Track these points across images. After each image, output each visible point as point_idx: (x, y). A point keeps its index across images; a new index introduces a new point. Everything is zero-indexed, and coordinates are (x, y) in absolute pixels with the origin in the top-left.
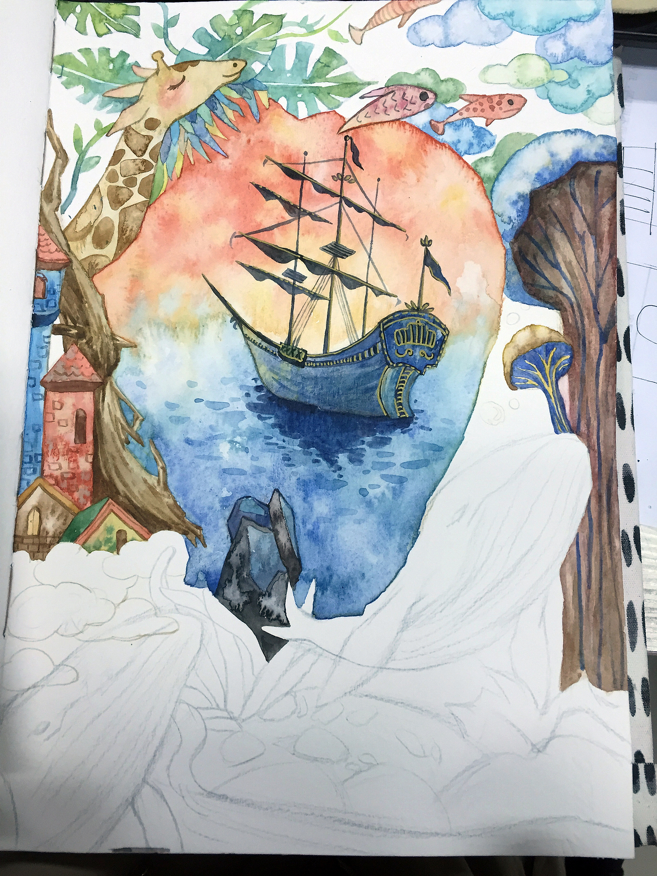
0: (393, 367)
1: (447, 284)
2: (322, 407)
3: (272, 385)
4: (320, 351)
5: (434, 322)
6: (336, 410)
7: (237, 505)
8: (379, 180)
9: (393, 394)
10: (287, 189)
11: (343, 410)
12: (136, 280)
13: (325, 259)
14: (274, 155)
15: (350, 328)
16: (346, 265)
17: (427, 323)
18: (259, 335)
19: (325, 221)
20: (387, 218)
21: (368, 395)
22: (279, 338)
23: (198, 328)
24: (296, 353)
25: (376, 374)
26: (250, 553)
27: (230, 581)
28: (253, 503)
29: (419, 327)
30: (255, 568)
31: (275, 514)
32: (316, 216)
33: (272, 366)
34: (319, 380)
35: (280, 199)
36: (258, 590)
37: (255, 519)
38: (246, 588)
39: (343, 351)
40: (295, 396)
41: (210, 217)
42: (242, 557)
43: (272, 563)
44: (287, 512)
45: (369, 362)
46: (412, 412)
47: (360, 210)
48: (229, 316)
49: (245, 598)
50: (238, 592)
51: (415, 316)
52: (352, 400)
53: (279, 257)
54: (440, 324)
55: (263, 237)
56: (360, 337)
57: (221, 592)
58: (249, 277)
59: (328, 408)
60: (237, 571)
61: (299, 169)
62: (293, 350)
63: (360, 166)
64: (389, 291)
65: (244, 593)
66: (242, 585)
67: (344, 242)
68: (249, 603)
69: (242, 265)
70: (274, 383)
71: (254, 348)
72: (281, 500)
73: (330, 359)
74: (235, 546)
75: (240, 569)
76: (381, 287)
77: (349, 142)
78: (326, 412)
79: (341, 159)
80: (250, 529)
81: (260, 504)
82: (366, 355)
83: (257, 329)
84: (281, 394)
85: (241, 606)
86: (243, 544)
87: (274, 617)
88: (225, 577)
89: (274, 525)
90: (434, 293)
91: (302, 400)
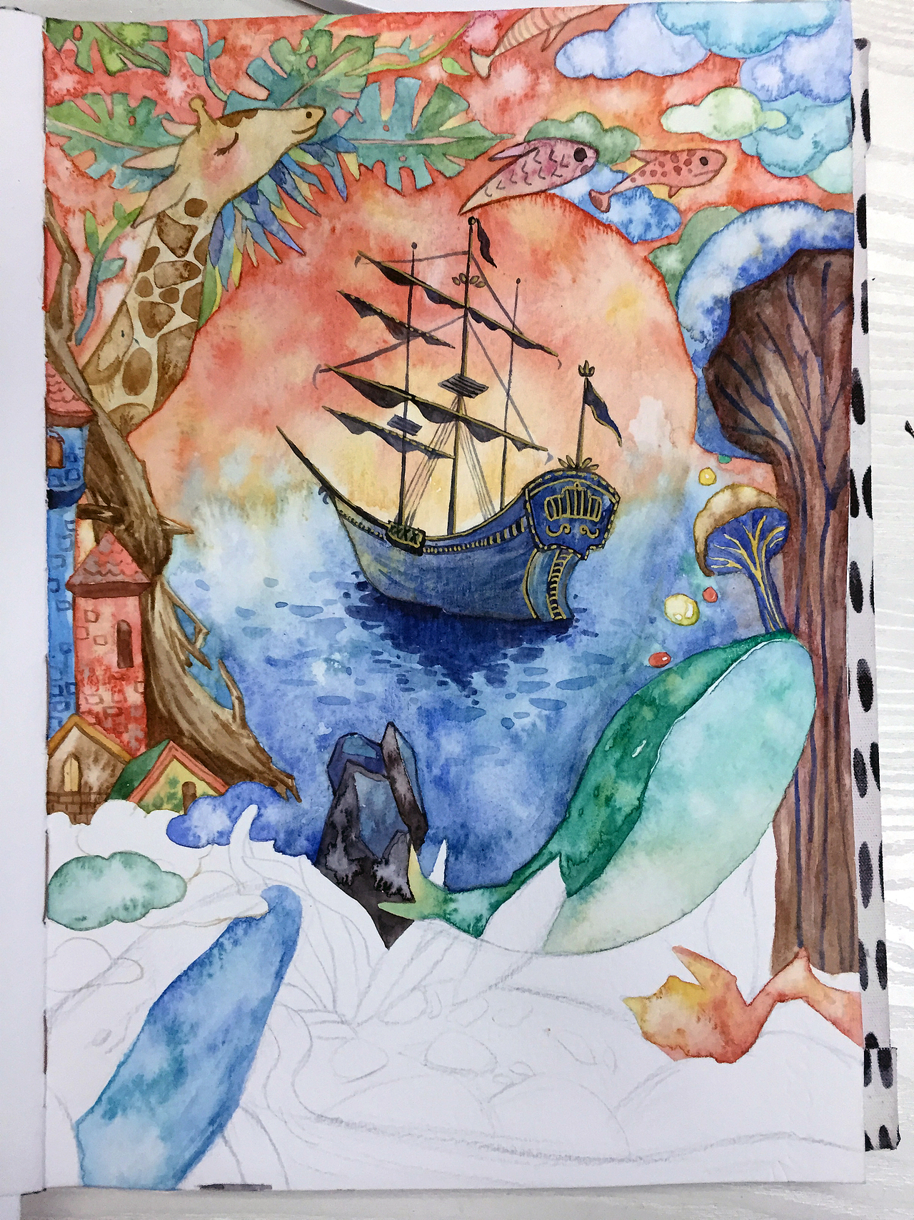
0: (543, 551)
1: (616, 429)
2: (447, 609)
3: (380, 580)
4: (444, 532)
5: (599, 484)
6: (466, 612)
7: (339, 745)
8: (518, 281)
9: (544, 587)
10: (389, 300)
11: (478, 611)
12: (187, 440)
13: (446, 399)
14: (370, 250)
15: (484, 498)
16: (476, 408)
17: (588, 487)
18: (358, 511)
19: (445, 344)
20: (531, 336)
21: (510, 591)
22: (387, 515)
23: (274, 504)
24: (410, 535)
25: (520, 561)
26: (359, 809)
27: (334, 846)
28: (361, 742)
29: (579, 493)
30: (366, 827)
31: (390, 756)
32: (432, 337)
33: (379, 555)
34: (444, 572)
35: (381, 315)
36: (371, 856)
37: (364, 764)
38: (356, 855)
39: (475, 531)
40: (411, 595)
41: (285, 343)
42: (348, 813)
43: (389, 821)
44: (406, 753)
45: (511, 544)
46: (571, 612)
47: (493, 326)
48: (317, 487)
49: (355, 868)
50: (345, 861)
51: (572, 476)
52: (488, 598)
53: (383, 399)
54: (607, 487)
55: (359, 371)
56: (498, 509)
57: (323, 861)
58: (340, 428)
59: (456, 610)
60: (343, 833)
61: (405, 269)
62: (407, 531)
63: (491, 261)
64: (537, 443)
65: (353, 861)
66: (352, 851)
67: (473, 374)
68: (360, 873)
69: (332, 411)
70: (383, 578)
71: (353, 529)
72: (398, 737)
73: (456, 542)
74: (339, 800)
75: (346, 830)
76: (524, 436)
77: (475, 227)
78: (454, 616)
79: (464, 253)
80: (357, 776)
81: (370, 743)
82: (507, 535)
83: (356, 503)
84: (392, 593)
85: (350, 878)
86: (349, 797)
87: (394, 890)
88: (328, 840)
89: (389, 771)
90: (598, 444)
91: (421, 600)
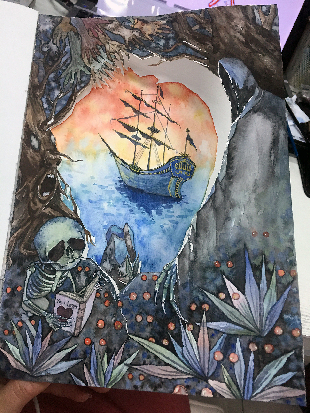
0: (174, 177)
1: (195, 147)
2: (146, 191)
3: (126, 180)
4: (146, 169)
5: (190, 161)
6: (151, 192)
7: (110, 229)
8: (170, 104)
9: (174, 188)
10: (134, 103)
11: (155, 193)
12: (70, 133)
13: (149, 132)
14: (130, 89)
15: (158, 161)
16: (156, 136)
17: (188, 162)
18: (121, 160)
19: (149, 118)
20: (173, 119)
21: (165, 188)
22: (130, 162)
23: (96, 155)
24: (136, 168)
25: (168, 180)
26: (115, 249)
27: (106, 260)
28: (117, 228)
29: (185, 163)
30: (117, 255)
31: (126, 233)
32: (145, 115)
33: (127, 173)
34: (145, 180)
35: (131, 107)
36: (118, 264)
37: (117, 235)
38: (113, 263)
39: (155, 170)
40: (136, 185)
41: (103, 111)
42: (111, 250)
43: (124, 253)
44: (131, 233)
45: (165, 174)
46: (181, 196)
47: (163, 115)
48: (109, 151)
49: (112, 267)
50: (109, 265)
51: (183, 158)
52: (158, 189)
53: (131, 130)
54: (193, 162)
55: (124, 121)
56: (162, 164)
57: (102, 264)
58: (118, 136)
59: (148, 191)
60: (109, 256)
61: (139, 96)
62: (135, 167)
63: (163, 98)
64: (174, 148)
65: (112, 265)
66: (111, 262)
67: (157, 127)
68: (114, 269)
69: (115, 131)
70: (127, 180)
71: (119, 165)
72: (129, 227)
73: (150, 172)
74: (109, 245)
75: (110, 255)
76: (170, 145)
77: (159, 88)
78: (148, 193)
79: (156, 95)
80: (115, 238)
81: (120, 228)
82: (164, 172)
83: (120, 158)
84: (130, 184)
85: (110, 271)
86: (112, 245)
87: (124, 275)
88: (104, 258)
89: (125, 237)
90: (190, 151)
91: (138, 187)
